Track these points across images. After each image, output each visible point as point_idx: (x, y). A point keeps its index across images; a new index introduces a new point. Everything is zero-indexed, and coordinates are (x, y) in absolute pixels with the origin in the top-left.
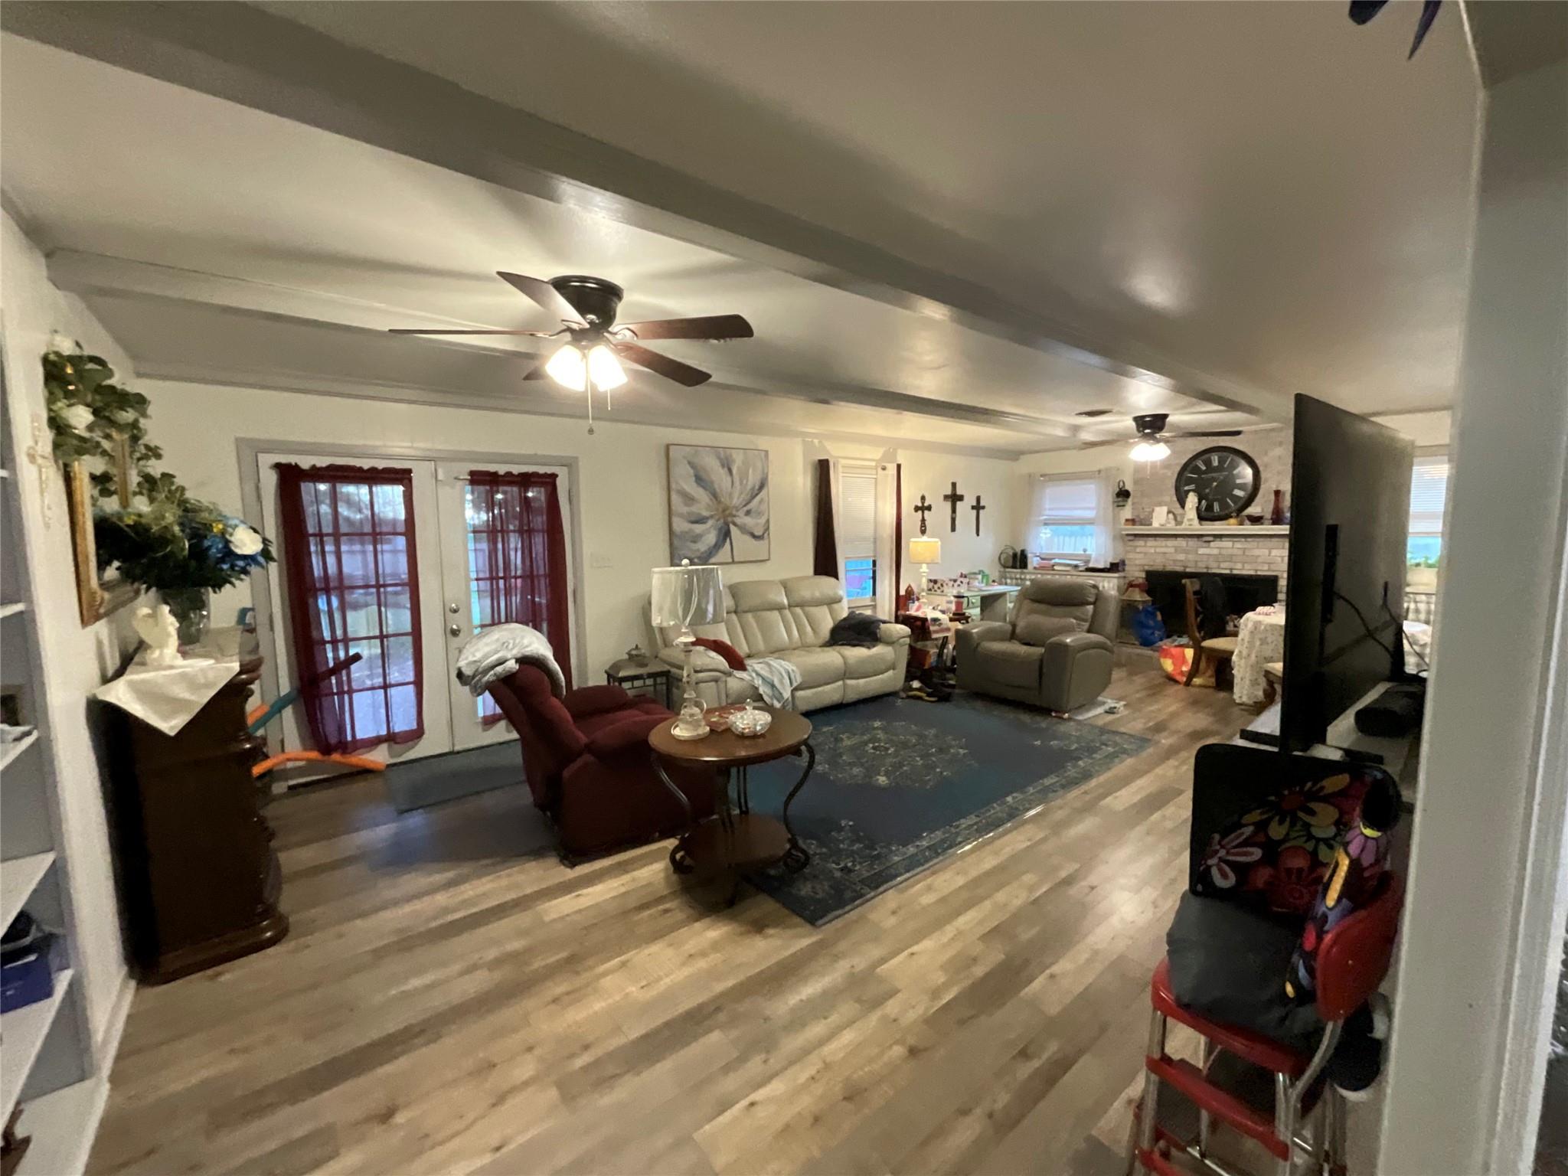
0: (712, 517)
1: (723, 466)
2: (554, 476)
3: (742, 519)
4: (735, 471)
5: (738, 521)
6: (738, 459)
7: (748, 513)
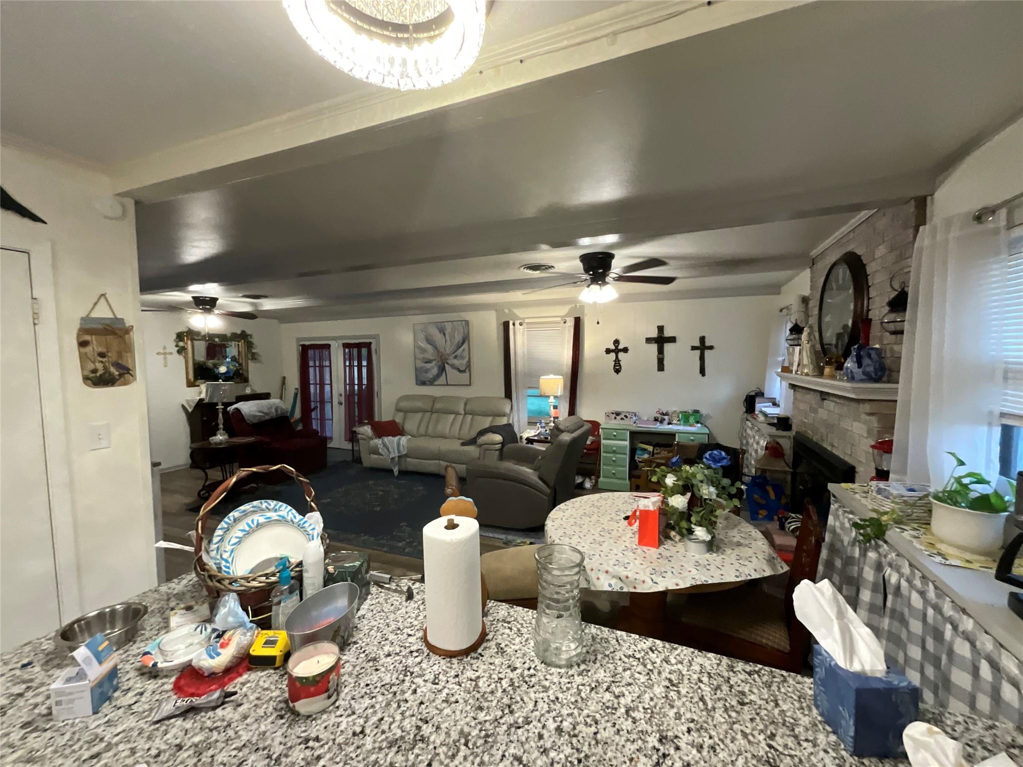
0: (435, 360)
1: (440, 332)
2: (370, 343)
3: (452, 361)
4: (447, 335)
5: (449, 362)
6: (449, 328)
7: (456, 357)
